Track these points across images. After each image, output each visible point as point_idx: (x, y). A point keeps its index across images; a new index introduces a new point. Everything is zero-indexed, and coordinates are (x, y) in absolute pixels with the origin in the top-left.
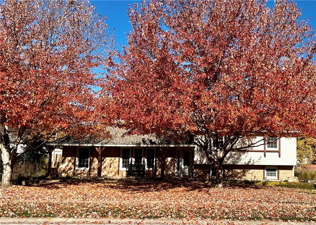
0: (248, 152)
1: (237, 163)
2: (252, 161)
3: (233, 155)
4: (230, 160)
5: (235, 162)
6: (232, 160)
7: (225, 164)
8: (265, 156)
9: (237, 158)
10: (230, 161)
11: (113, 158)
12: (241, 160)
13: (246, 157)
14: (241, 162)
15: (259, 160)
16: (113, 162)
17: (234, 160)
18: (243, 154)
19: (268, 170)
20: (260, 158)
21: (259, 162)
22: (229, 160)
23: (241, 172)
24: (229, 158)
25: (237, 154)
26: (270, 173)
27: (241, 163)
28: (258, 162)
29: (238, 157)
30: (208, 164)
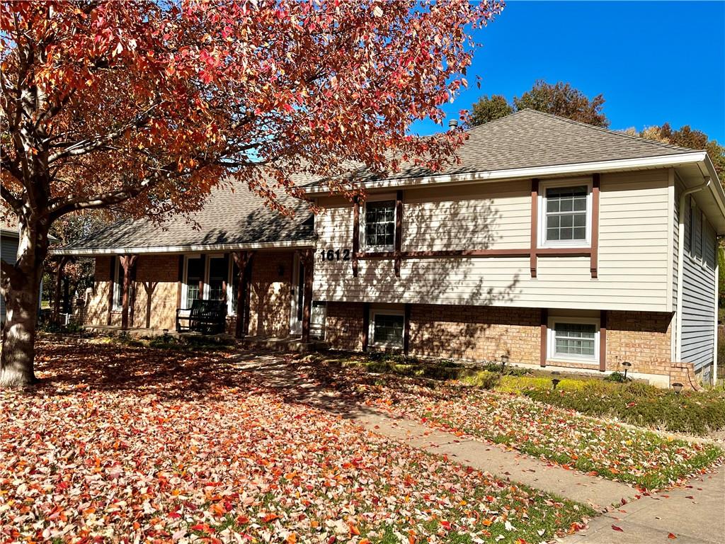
0: (473, 260)
1: (432, 299)
2: (484, 290)
3: (421, 272)
4: (412, 288)
5: (427, 295)
6: (418, 289)
7: (396, 301)
8: (533, 271)
9: (434, 280)
10: (412, 294)
11: (169, 284)
12: (448, 291)
13: (465, 277)
14: (446, 295)
15: (510, 287)
16: (170, 295)
17: (424, 289)
18: (453, 268)
19: (560, 328)
20: (516, 281)
21: (511, 296)
22: (409, 289)
23: (461, 332)
24: (409, 280)
25: (433, 269)
26: (573, 340)
27: (447, 298)
28: (506, 297)
29: (437, 277)
30: (349, 301)
